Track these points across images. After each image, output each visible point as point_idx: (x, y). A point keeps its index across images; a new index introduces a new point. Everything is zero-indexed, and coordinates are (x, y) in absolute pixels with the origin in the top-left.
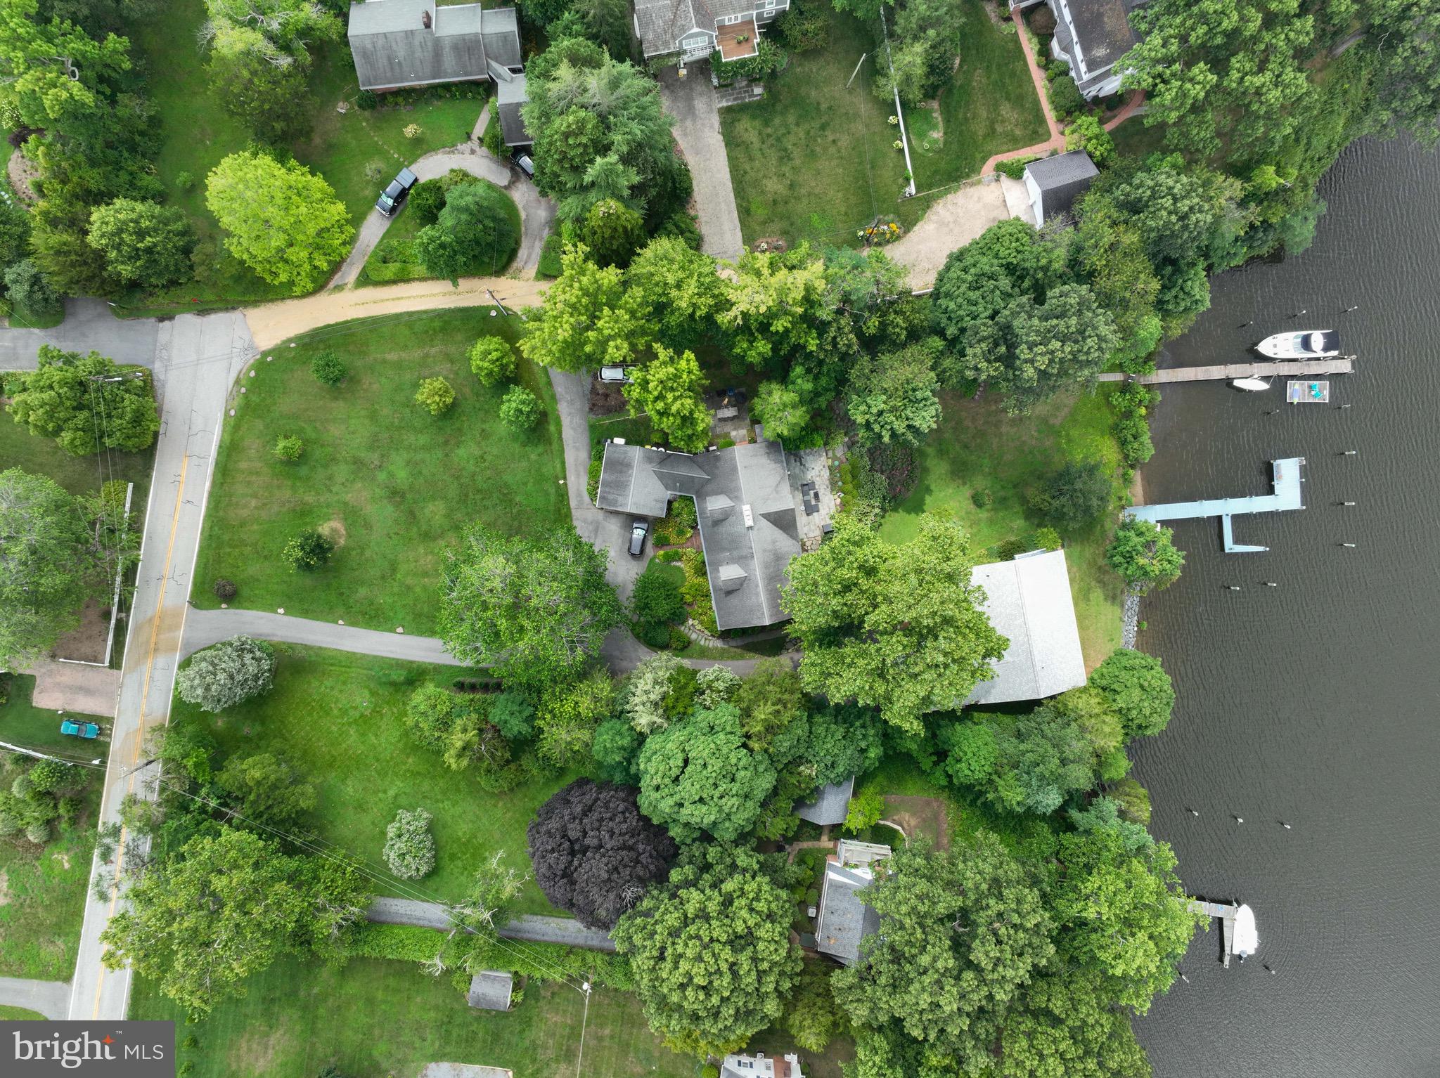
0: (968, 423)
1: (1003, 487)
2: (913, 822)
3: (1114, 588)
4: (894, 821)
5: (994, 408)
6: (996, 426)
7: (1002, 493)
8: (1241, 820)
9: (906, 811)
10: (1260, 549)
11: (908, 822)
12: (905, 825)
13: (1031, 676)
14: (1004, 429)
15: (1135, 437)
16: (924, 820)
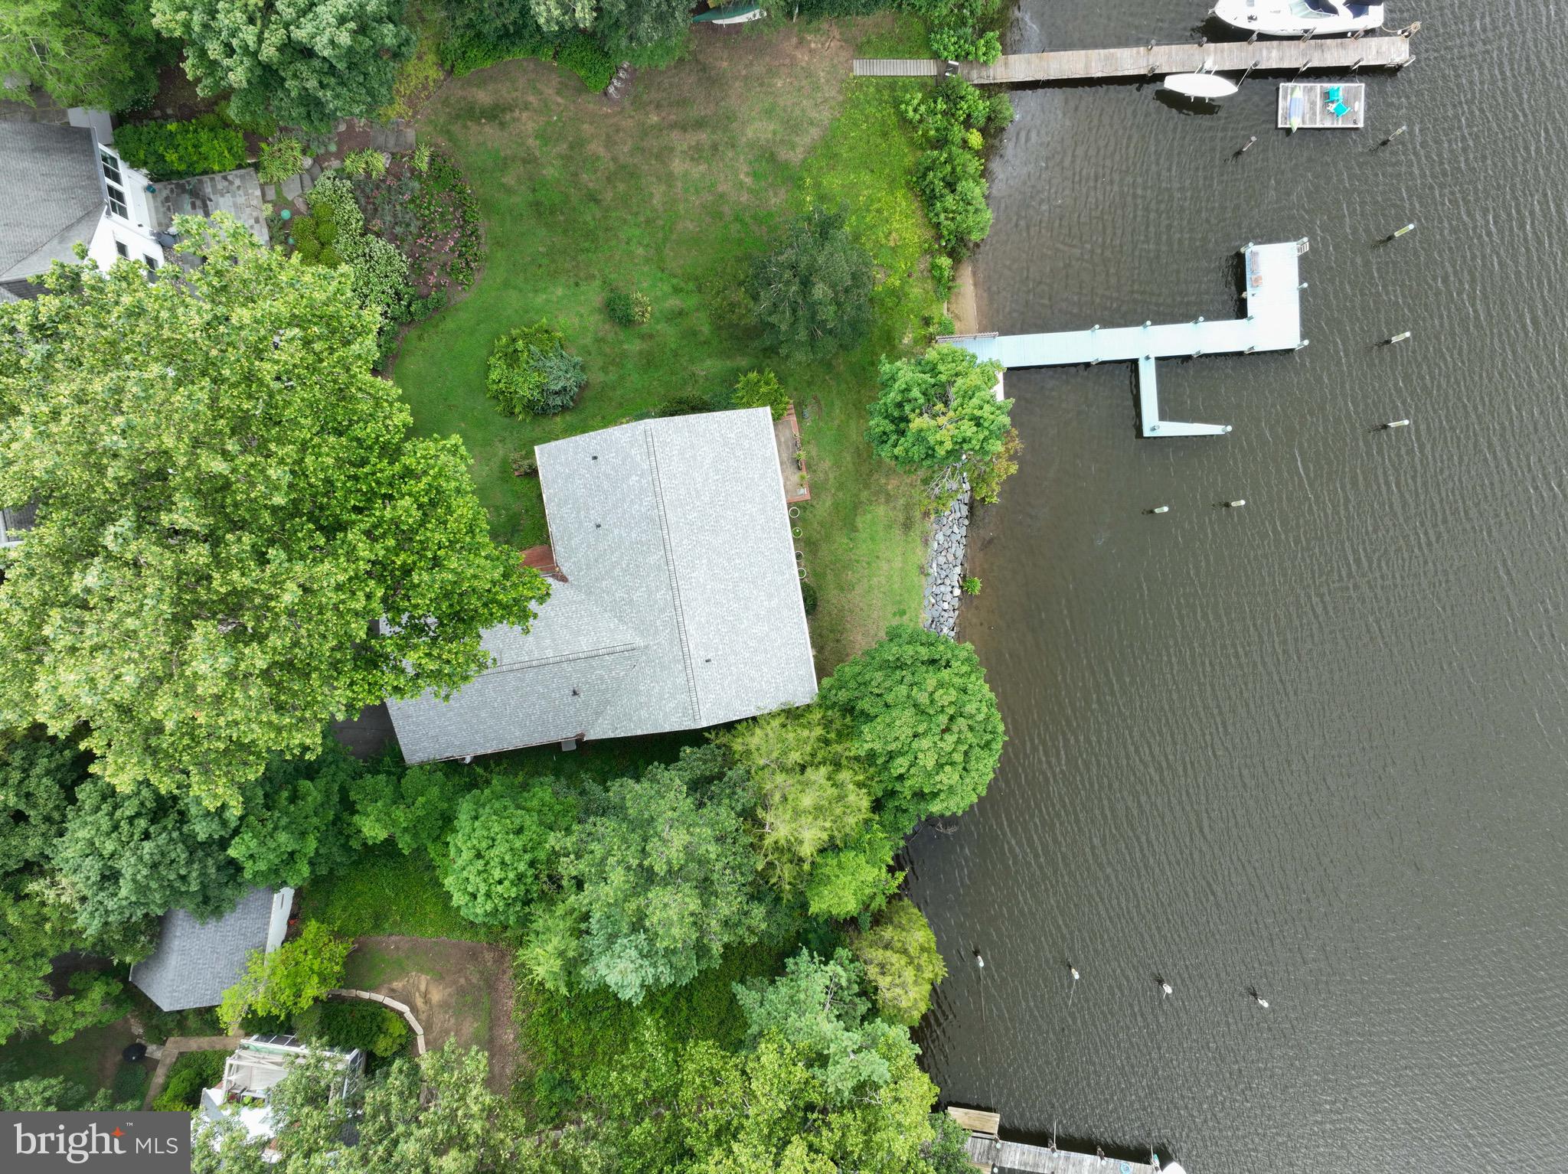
0: (596, 147)
1: (677, 290)
2: (436, 996)
3: (908, 507)
4: (393, 994)
5: (654, 119)
6: (659, 157)
7: (674, 302)
8: (1168, 989)
9: (421, 970)
10: (1216, 430)
11: (425, 996)
12: (419, 1002)
13: (681, 680)
14: (678, 166)
15: (951, 186)
16: (462, 992)
